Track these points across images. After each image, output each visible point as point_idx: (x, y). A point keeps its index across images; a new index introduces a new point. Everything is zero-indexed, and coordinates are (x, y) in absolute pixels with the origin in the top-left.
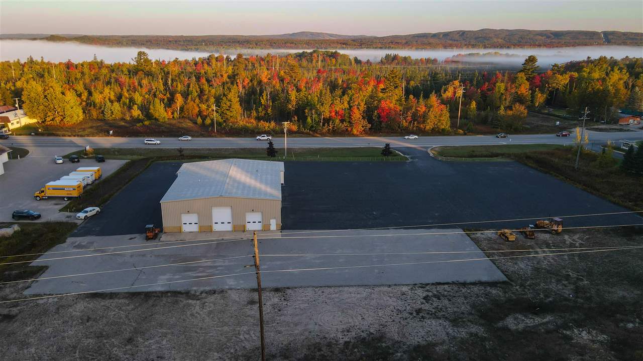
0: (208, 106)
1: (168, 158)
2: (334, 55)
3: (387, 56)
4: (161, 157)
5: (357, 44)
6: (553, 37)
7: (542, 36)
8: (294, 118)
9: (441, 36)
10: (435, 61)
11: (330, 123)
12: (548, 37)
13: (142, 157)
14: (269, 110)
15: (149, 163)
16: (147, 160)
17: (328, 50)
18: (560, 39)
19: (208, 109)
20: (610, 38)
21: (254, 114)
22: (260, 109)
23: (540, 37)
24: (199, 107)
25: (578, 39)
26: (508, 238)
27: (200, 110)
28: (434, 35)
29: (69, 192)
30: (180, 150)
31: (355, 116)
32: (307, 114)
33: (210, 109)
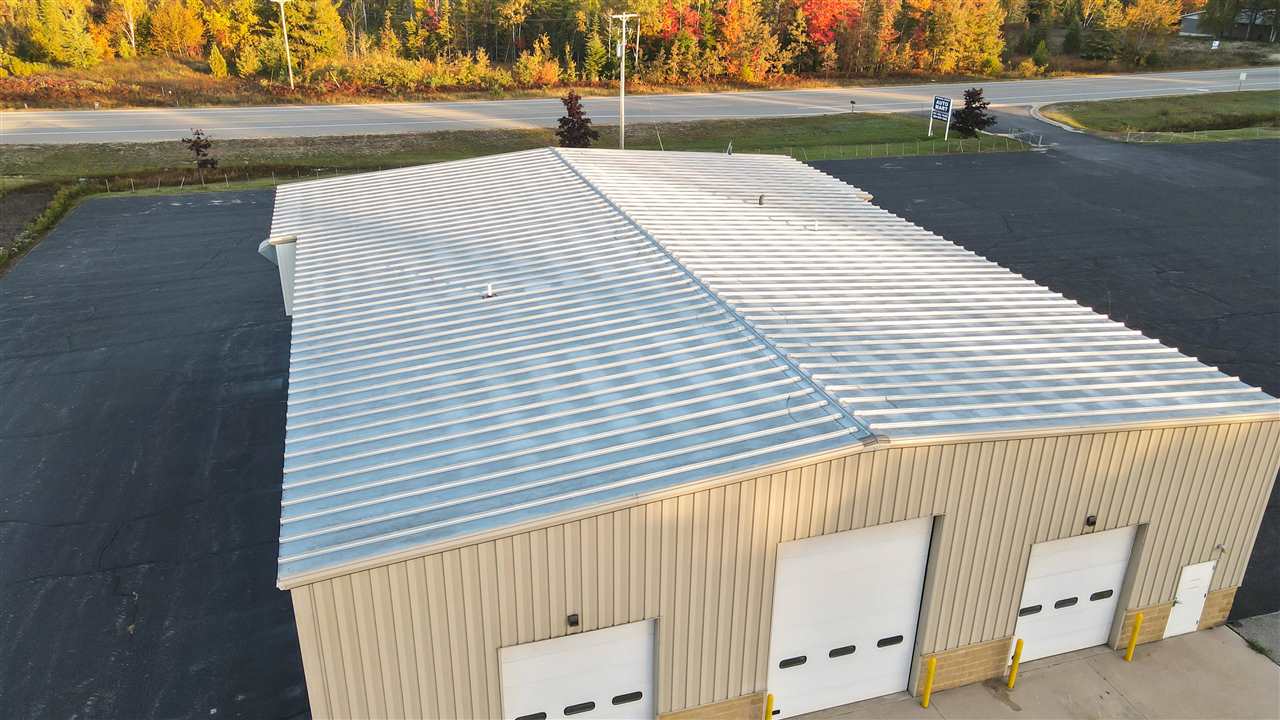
0: (234, 16)
1: (145, 179)
4: (111, 178)
8: (541, 41)
11: (674, 50)
13: (20, 180)
14: (444, 24)
15: (55, 204)
16: (46, 189)
19: (234, 29)
21: (392, 40)
22: (410, 25)
24: (205, 22)
27: (208, 31)
31: (733, 30)
32: (583, 28)
33: (244, 28)
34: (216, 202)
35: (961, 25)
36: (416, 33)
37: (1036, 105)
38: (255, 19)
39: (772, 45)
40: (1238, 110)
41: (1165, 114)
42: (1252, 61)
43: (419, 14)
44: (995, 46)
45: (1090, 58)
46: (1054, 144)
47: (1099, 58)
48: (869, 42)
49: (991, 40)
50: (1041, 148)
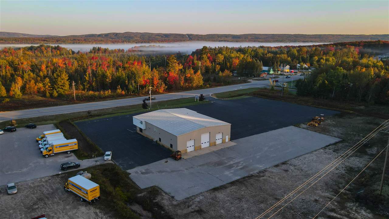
2: (58, 48)
3: (94, 49)
5: (54, 41)
6: (165, 37)
7: (159, 36)
8: (118, 87)
9: (104, 36)
10: (123, 50)
12: (162, 37)
17: (48, 45)
18: (169, 38)
19: (44, 87)
20: (191, 38)
22: (85, 84)
23: (158, 37)
25: (176, 38)
26: (315, 126)
28: (99, 35)
29: (71, 147)
30: (89, 112)
31: (155, 82)
32: (127, 84)
33: (47, 87)
34: (95, 121)
35: (196, 80)
36: (87, 85)
37: (211, 94)
38: (49, 84)
39: (164, 85)
40: (241, 93)
41: (230, 94)
42: (245, 82)
43: (87, 81)
44: (202, 83)
45: (218, 83)
46: (214, 101)
47: (220, 83)
48: (180, 83)
49: (201, 82)
50: (212, 102)
